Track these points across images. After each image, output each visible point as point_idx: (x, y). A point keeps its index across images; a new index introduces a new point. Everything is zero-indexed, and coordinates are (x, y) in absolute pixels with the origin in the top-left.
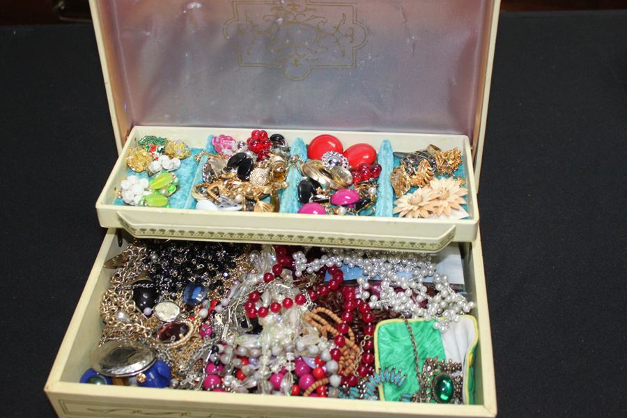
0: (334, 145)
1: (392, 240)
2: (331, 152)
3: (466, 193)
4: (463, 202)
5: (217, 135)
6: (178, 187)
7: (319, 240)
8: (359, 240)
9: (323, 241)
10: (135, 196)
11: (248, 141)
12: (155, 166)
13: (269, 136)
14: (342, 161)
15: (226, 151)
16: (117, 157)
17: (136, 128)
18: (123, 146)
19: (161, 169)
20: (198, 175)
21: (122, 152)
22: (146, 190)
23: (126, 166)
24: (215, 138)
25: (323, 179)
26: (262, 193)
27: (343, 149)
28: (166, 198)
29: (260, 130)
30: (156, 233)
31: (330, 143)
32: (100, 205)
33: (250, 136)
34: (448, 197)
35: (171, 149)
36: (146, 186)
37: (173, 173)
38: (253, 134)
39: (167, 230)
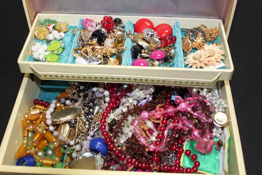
0: (149, 24)
1: (186, 81)
2: (148, 29)
3: (224, 53)
4: (223, 58)
5: (84, 19)
6: (64, 49)
7: (145, 81)
8: (168, 81)
9: (148, 81)
10: (40, 55)
11: (102, 22)
12: (50, 37)
13: (113, 20)
14: (154, 34)
15: (89, 28)
16: (29, 31)
17: (38, 15)
18: (32, 25)
19: (54, 39)
20: (75, 42)
21: (32, 29)
22: (46, 51)
23: (34, 36)
24: (83, 21)
25: (144, 44)
26: (112, 53)
27: (154, 27)
28: (57, 56)
29: (108, 16)
30: (53, 77)
31: (146, 23)
32: (20, 61)
33: (103, 19)
34: (214, 55)
35: (59, 27)
36: (46, 49)
37: (61, 41)
38: (104, 18)
39: (59, 76)
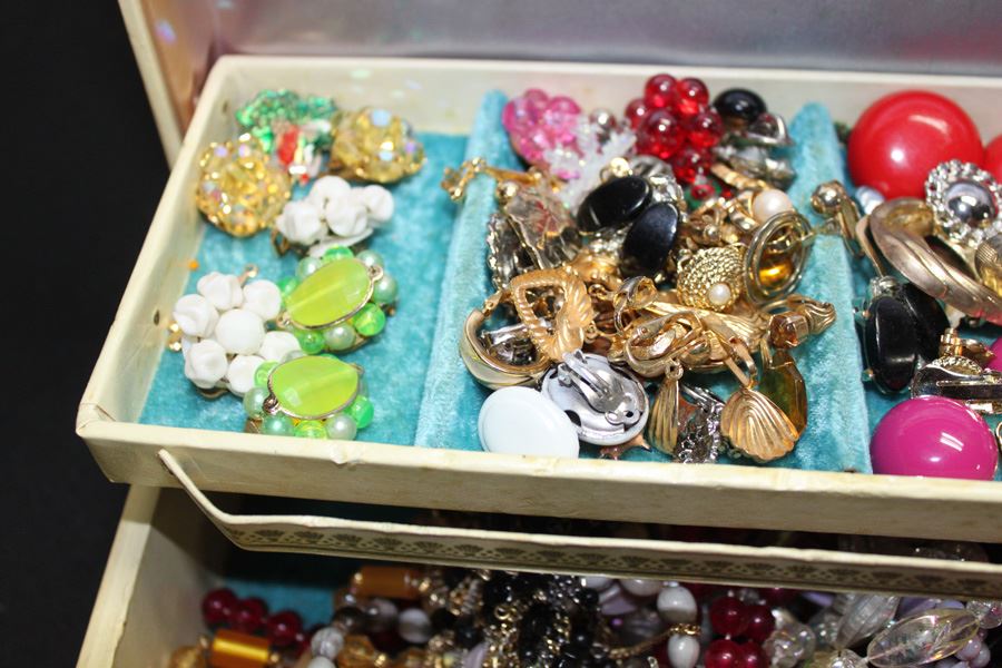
0: (940, 125)
5: (516, 93)
6: (389, 309)
10: (231, 357)
11: (631, 112)
12: (301, 221)
13: (713, 100)
15: (558, 157)
17: (226, 66)
18: (183, 131)
19: (323, 235)
20: (466, 268)
21: (184, 158)
22: (271, 326)
23: (194, 215)
24: (510, 108)
27: (981, 147)
28: (347, 370)
29: (679, 73)
35: (354, 150)
36: (272, 313)
37: (369, 259)
38: (652, 86)
